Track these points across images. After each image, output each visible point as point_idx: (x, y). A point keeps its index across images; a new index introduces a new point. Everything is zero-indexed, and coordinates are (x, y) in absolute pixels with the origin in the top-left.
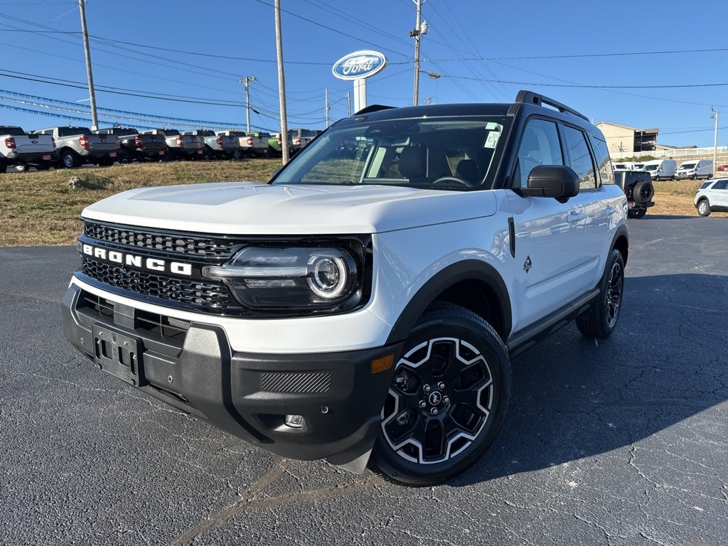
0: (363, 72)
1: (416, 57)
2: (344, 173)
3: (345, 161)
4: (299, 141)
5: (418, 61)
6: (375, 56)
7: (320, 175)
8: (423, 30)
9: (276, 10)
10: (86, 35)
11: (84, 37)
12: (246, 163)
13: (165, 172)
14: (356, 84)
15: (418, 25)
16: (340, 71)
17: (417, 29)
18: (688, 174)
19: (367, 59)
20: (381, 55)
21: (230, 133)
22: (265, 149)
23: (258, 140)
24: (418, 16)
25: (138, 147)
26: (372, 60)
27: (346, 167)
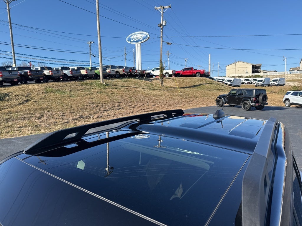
0: (139, 41)
1: (161, 35)
2: (129, 86)
3: (130, 79)
4: (110, 71)
5: (162, 37)
6: (144, 34)
7: (118, 87)
8: (164, 24)
9: (97, 15)
10: (11, 23)
11: (10, 24)
12: (82, 82)
13: (40, 89)
14: (136, 45)
15: (162, 22)
16: (130, 39)
17: (161, 23)
18: (275, 84)
19: (141, 35)
20: (147, 34)
21: (77, 68)
22: (93, 75)
23: (90, 71)
24: (162, 18)
25: (30, 76)
26: (143, 35)
27: (130, 82)
